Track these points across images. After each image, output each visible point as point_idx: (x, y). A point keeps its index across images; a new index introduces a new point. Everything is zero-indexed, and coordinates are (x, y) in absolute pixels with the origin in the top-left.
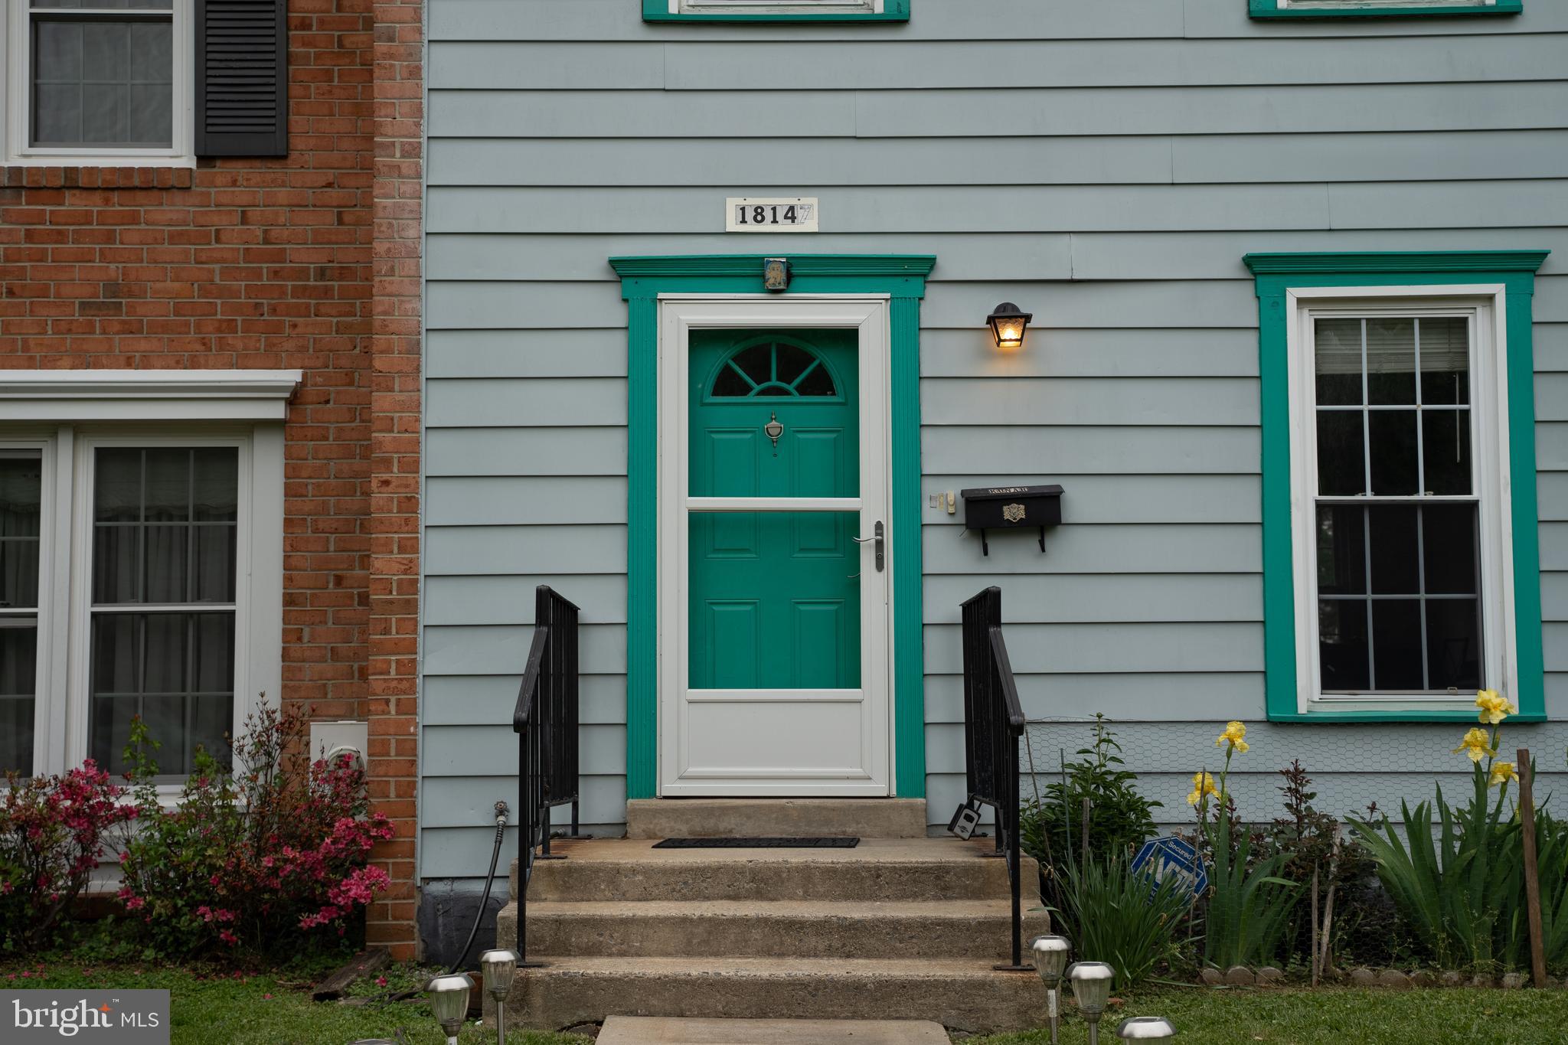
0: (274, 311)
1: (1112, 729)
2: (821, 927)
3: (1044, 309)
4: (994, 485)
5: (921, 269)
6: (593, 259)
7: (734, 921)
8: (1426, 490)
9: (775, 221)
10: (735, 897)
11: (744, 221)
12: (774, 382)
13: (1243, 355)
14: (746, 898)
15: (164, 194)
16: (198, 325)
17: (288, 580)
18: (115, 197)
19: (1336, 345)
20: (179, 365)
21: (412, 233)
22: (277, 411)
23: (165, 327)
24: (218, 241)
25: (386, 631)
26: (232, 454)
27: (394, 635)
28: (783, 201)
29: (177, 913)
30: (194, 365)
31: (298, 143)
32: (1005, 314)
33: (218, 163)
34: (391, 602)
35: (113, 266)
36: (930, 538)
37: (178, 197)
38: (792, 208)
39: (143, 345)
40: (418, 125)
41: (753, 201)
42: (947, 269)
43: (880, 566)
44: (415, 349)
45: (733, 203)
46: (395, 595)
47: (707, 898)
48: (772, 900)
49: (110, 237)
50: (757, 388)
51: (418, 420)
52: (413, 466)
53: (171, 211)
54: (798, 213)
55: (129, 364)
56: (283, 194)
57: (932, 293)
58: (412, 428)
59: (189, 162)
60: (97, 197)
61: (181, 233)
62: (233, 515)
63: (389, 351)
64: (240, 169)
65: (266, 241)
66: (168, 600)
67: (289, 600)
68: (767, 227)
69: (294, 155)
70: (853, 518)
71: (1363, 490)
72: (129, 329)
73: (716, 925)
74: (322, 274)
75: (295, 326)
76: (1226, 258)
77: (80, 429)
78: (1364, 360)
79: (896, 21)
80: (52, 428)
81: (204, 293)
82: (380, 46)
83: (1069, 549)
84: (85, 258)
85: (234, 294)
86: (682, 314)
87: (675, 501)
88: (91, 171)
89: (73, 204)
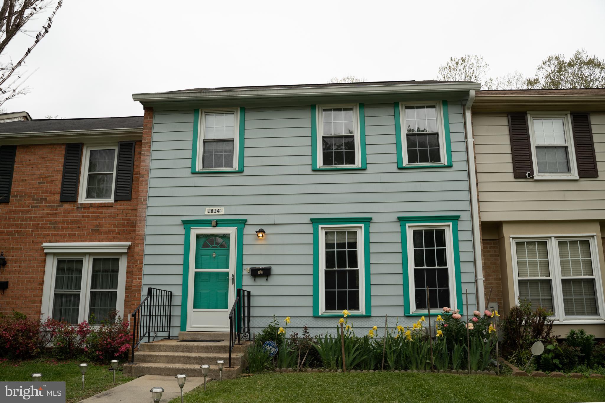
0: (127, 230)
1: (276, 318)
2: (195, 358)
3: (267, 230)
4: (257, 267)
5: (244, 222)
6: (178, 220)
7: (177, 356)
8: (348, 267)
9: (215, 212)
10: (183, 352)
11: (209, 212)
12: (215, 245)
13: (310, 239)
14: (186, 352)
15: (108, 208)
16: (112, 233)
17: (126, 285)
18: (99, 208)
19: (330, 237)
20: (108, 241)
21: (144, 216)
22: (126, 251)
23: (106, 234)
24: (117, 217)
26: (118, 259)
27: (136, 297)
28: (217, 208)
29: (93, 352)
30: (111, 241)
31: (133, 197)
32: (261, 231)
33: (118, 201)
34: (136, 290)
35: (98, 222)
36: (244, 277)
37: (110, 208)
38: (219, 210)
39: (102, 238)
40: (147, 194)
41: (211, 208)
42: (249, 222)
43: (233, 284)
44: (143, 239)
45: (207, 209)
46: (137, 289)
47: (178, 352)
49: (97, 216)
50: (211, 246)
51: (143, 253)
52: (142, 262)
53: (109, 211)
54: (220, 211)
55: (99, 241)
56: (130, 207)
57: (246, 227)
58: (142, 254)
59: (113, 201)
60: (96, 208)
61: (110, 215)
62: (118, 272)
63: (138, 239)
64: (122, 203)
65: (126, 217)
66: (106, 289)
67: (126, 289)
68: (213, 213)
69: (132, 199)
70: (228, 273)
72: (100, 234)
73: (174, 357)
75: (130, 233)
76: (306, 219)
77: (90, 254)
78: (336, 240)
79: (241, 172)
80: (85, 254)
81: (114, 227)
82: (141, 179)
83: (273, 280)
84: (93, 220)
85: (119, 227)
86: (195, 231)
87: (192, 270)
88: (95, 204)
89: (91, 210)
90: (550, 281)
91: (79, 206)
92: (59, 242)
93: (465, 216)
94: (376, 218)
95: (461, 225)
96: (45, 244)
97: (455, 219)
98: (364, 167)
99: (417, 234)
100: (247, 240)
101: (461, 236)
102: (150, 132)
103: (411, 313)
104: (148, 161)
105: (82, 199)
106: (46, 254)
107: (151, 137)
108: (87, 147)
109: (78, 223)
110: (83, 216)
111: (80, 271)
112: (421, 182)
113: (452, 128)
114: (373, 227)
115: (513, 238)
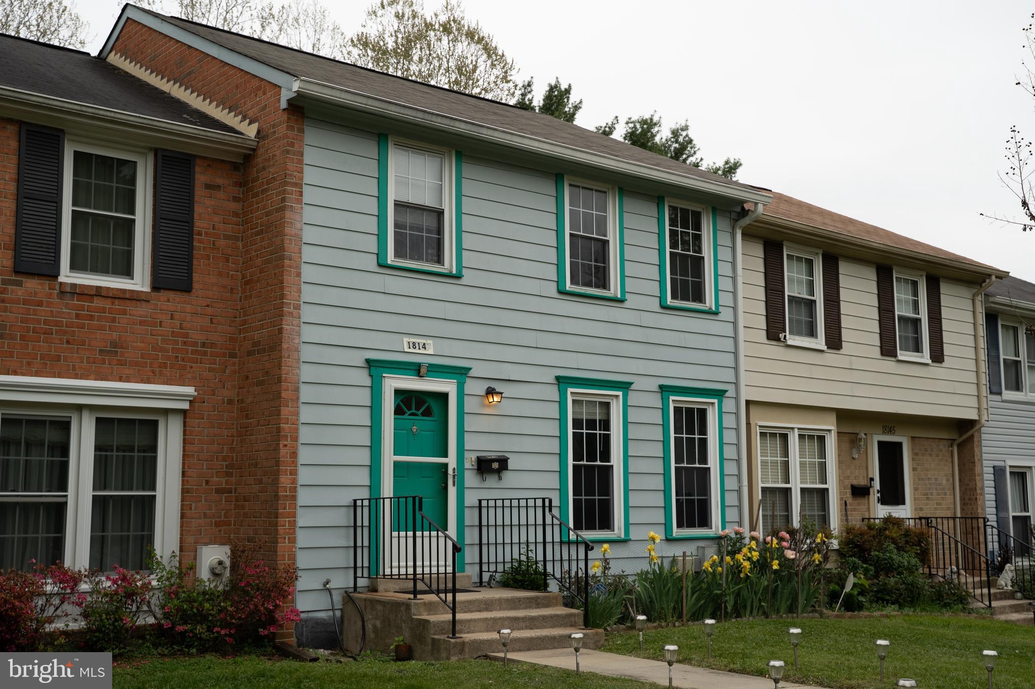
0: (183, 360)
3: (508, 390)
4: (488, 455)
5: (465, 372)
6: (359, 358)
8: (600, 460)
9: (419, 349)
11: (409, 348)
12: (414, 411)
13: (555, 410)
15: (138, 302)
16: (151, 364)
17: (185, 482)
18: (117, 301)
19: (578, 409)
20: (142, 381)
22: (185, 406)
23: (136, 364)
24: (161, 326)
25: (285, 508)
26: (156, 423)
27: (288, 510)
28: (422, 341)
30: (148, 382)
31: (195, 285)
33: (162, 291)
34: (287, 496)
35: (114, 334)
36: (467, 474)
37: (144, 304)
38: (424, 344)
39: (127, 371)
41: (412, 340)
42: (473, 373)
43: (454, 485)
45: (406, 340)
46: (288, 493)
47: (472, 612)
48: (491, 611)
49: (113, 320)
50: (409, 412)
51: (297, 420)
52: (295, 439)
53: (141, 310)
54: (427, 346)
55: (120, 380)
56: (189, 308)
57: (468, 381)
58: (296, 423)
59: (147, 289)
60: (109, 301)
61: (145, 321)
62: (154, 451)
63: (287, 390)
64: (171, 295)
65: (181, 328)
67: (185, 491)
68: (417, 351)
69: (194, 290)
71: (585, 460)
72: (121, 363)
74: (203, 345)
75: (192, 367)
76: (551, 376)
77: (92, 408)
78: (584, 414)
79: (458, 277)
80: (79, 408)
81: (154, 349)
82: (287, 262)
84: (102, 328)
85: (167, 351)
86: (393, 383)
87: (389, 458)
88: (108, 289)
89: (98, 303)
90: (790, 489)
91: (68, 289)
93: (731, 391)
94: (636, 383)
95: (727, 405)
98: (623, 297)
99: (678, 413)
100: (470, 405)
101: (727, 421)
102: (296, 161)
103: (674, 535)
108: (69, 142)
109: (65, 333)
110: (78, 316)
112: (685, 333)
113: (721, 253)
114: (633, 398)
115: (760, 426)
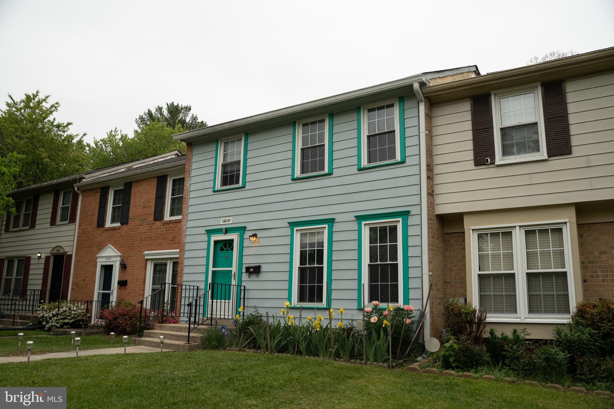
1: (257, 308)
2: (175, 336)
3: (260, 234)
5: (244, 228)
6: (205, 230)
8: (316, 264)
9: (227, 222)
10: (177, 331)
11: (223, 222)
12: (227, 249)
13: (287, 240)
18: (175, 224)
19: (304, 238)
21: (185, 228)
28: (228, 219)
32: (255, 235)
35: (174, 234)
36: (243, 274)
39: (176, 246)
41: (224, 219)
42: (247, 228)
43: (234, 280)
44: (184, 246)
45: (222, 219)
49: (174, 230)
51: (185, 257)
52: (183, 264)
54: (230, 220)
57: (245, 232)
60: (173, 224)
68: (225, 223)
70: (231, 271)
71: (306, 265)
72: (175, 243)
76: (286, 223)
77: (171, 259)
78: (308, 240)
79: (243, 187)
80: (168, 259)
83: (262, 276)
84: (171, 233)
86: (214, 238)
87: (211, 269)
88: (174, 220)
89: (171, 225)
90: (514, 274)
91: (165, 222)
92: (153, 250)
93: (414, 210)
94: (338, 218)
95: (412, 220)
96: (146, 252)
97: (406, 214)
98: (331, 172)
99: (373, 230)
100: (246, 243)
101: (411, 231)
102: (190, 162)
103: (362, 306)
104: (188, 185)
105: (167, 217)
106: (147, 260)
107: (190, 166)
108: (171, 177)
109: (163, 236)
110: (166, 230)
111: (165, 271)
112: (377, 181)
113: (408, 123)
114: (336, 227)
115: (473, 230)
